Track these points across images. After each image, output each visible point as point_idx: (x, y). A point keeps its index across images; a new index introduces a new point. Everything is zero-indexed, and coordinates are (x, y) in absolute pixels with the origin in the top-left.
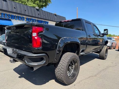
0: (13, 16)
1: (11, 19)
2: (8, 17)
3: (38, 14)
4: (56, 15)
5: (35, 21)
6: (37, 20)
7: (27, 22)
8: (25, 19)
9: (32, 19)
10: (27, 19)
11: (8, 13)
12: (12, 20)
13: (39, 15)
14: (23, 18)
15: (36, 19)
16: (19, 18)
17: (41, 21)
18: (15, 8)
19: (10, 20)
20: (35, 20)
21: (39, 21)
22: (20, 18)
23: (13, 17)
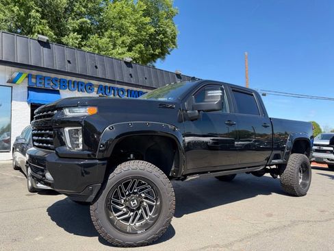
0: (64, 81)
1: (58, 89)
2: (52, 84)
3: (130, 75)
4: (179, 76)
5: (121, 93)
6: (128, 90)
7: (101, 94)
8: (96, 89)
9: (113, 88)
10: (100, 88)
11: (53, 76)
12: (61, 91)
13: (132, 77)
14: (91, 85)
15: (126, 88)
16: (79, 86)
17: (136, 93)
18: (69, 62)
19: (58, 92)
20: (123, 90)
21: (133, 93)
22: (82, 85)
23: (65, 85)
